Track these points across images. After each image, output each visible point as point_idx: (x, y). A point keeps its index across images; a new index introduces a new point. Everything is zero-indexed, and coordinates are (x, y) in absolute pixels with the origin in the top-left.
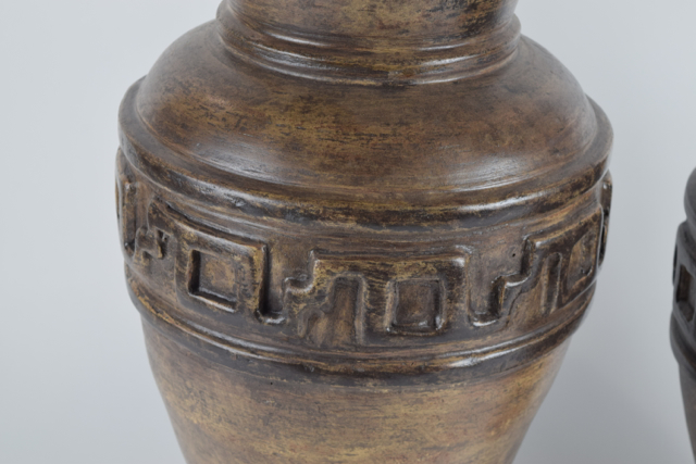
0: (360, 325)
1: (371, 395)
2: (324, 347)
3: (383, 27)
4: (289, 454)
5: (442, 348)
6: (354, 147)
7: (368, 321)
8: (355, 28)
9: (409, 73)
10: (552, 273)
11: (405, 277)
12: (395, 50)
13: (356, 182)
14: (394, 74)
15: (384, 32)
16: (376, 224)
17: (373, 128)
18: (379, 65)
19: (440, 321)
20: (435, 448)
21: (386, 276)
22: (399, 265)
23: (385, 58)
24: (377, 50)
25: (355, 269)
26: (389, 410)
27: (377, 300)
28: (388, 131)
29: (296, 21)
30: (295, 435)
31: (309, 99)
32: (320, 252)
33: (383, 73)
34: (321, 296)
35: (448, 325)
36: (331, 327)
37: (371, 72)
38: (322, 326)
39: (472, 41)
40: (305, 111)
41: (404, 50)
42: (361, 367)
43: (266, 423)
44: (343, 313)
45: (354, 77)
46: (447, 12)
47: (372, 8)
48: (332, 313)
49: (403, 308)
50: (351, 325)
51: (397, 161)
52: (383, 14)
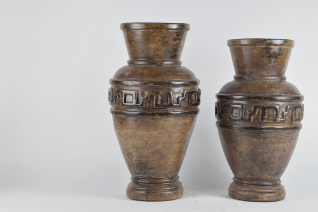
0: (154, 103)
1: (157, 119)
2: (148, 109)
3: (157, 55)
4: (142, 133)
5: (169, 109)
6: (152, 73)
7: (156, 102)
8: (152, 56)
9: (161, 64)
10: (189, 98)
11: (162, 94)
13: (153, 78)
14: (159, 63)
16: (156, 84)
19: (169, 102)
20: (169, 132)
21: (158, 93)
22: (161, 92)
23: (157, 61)
25: (153, 92)
26: (160, 122)
27: (157, 98)
30: (143, 129)
32: (147, 90)
33: (157, 63)
34: (147, 98)
35: (170, 104)
36: (149, 105)
37: (154, 63)
38: (148, 104)
41: (160, 60)
42: (155, 112)
43: (138, 127)
44: (151, 102)
46: (167, 53)
48: (149, 102)
49: (162, 101)
50: (153, 104)
51: (160, 75)
52: (156, 53)
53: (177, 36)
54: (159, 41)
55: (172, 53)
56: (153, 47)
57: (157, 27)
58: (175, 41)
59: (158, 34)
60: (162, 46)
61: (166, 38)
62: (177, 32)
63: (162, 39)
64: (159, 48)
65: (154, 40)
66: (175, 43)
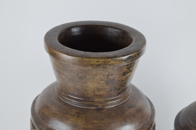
3: (97, 96)
6: (90, 126)
8: (90, 96)
9: (104, 106)
12: (100, 100)
14: (100, 106)
15: (97, 97)
17: (95, 121)
18: (96, 104)
23: (98, 102)
24: (96, 100)
28: (98, 122)
29: (75, 94)
31: (79, 113)
33: (97, 106)
37: (94, 106)
39: (119, 96)
40: (78, 117)
41: (102, 100)
45: (90, 107)
46: (113, 91)
47: (94, 92)
52: (97, 93)
53: (128, 69)
54: (102, 80)
55: (119, 89)
56: (91, 86)
57: (99, 65)
58: (124, 76)
59: (100, 72)
60: (105, 85)
61: (112, 75)
62: (128, 65)
63: (106, 77)
64: (101, 88)
65: (94, 78)
66: (125, 77)
